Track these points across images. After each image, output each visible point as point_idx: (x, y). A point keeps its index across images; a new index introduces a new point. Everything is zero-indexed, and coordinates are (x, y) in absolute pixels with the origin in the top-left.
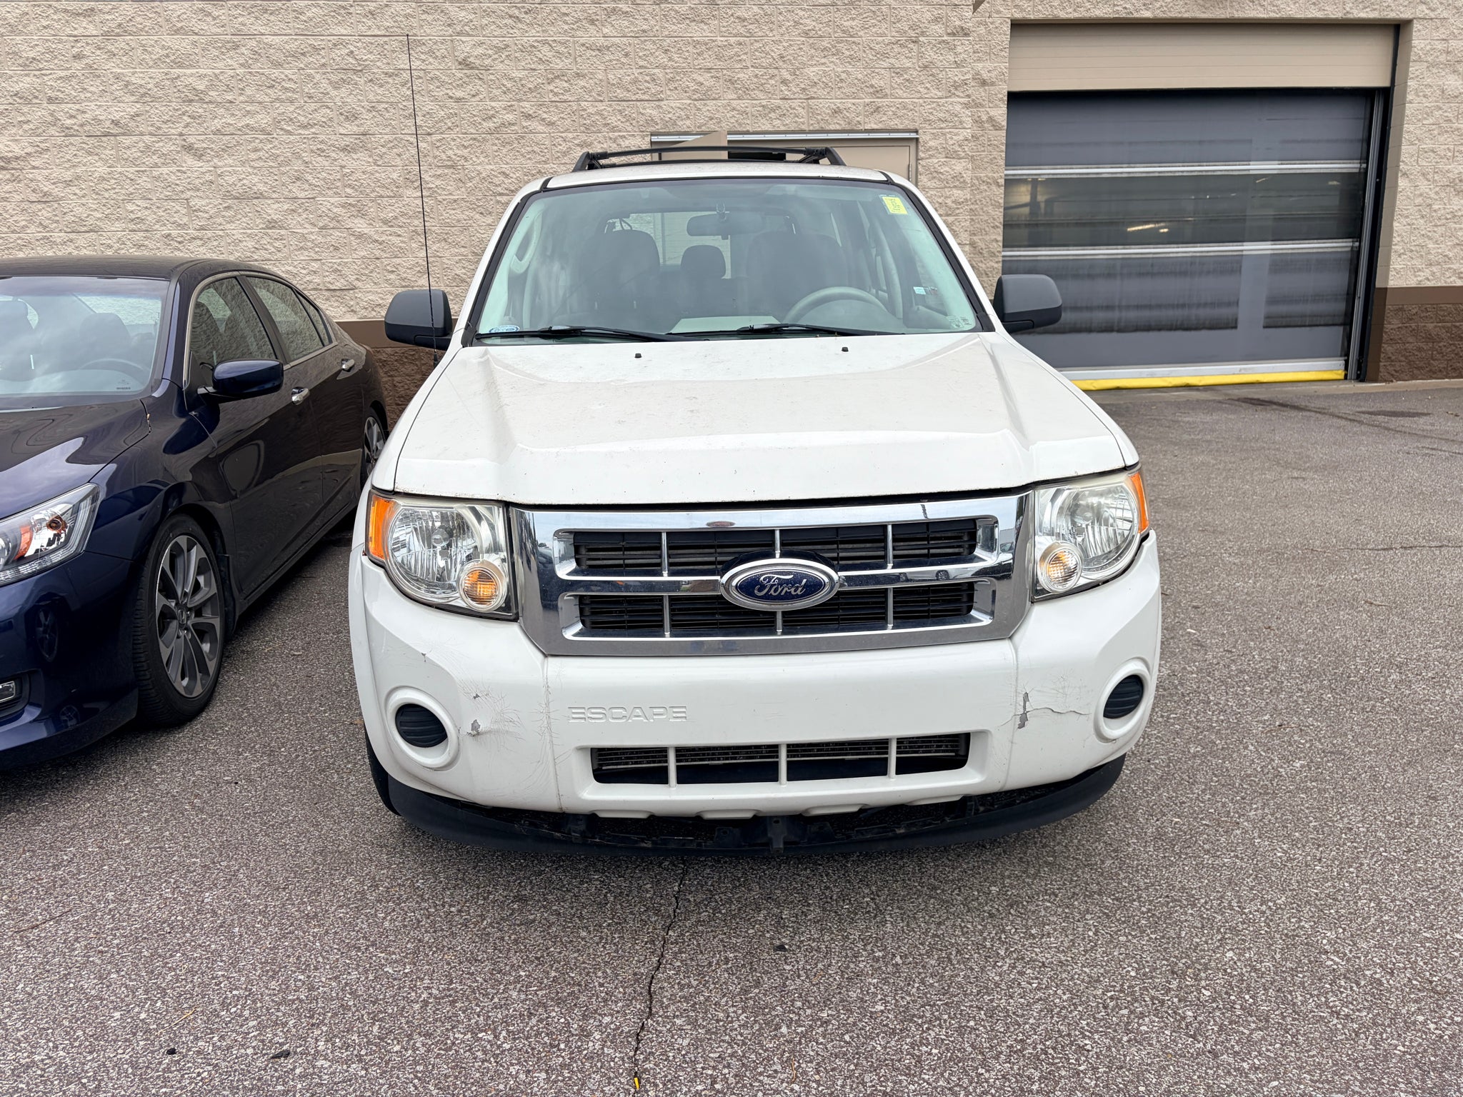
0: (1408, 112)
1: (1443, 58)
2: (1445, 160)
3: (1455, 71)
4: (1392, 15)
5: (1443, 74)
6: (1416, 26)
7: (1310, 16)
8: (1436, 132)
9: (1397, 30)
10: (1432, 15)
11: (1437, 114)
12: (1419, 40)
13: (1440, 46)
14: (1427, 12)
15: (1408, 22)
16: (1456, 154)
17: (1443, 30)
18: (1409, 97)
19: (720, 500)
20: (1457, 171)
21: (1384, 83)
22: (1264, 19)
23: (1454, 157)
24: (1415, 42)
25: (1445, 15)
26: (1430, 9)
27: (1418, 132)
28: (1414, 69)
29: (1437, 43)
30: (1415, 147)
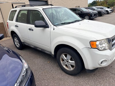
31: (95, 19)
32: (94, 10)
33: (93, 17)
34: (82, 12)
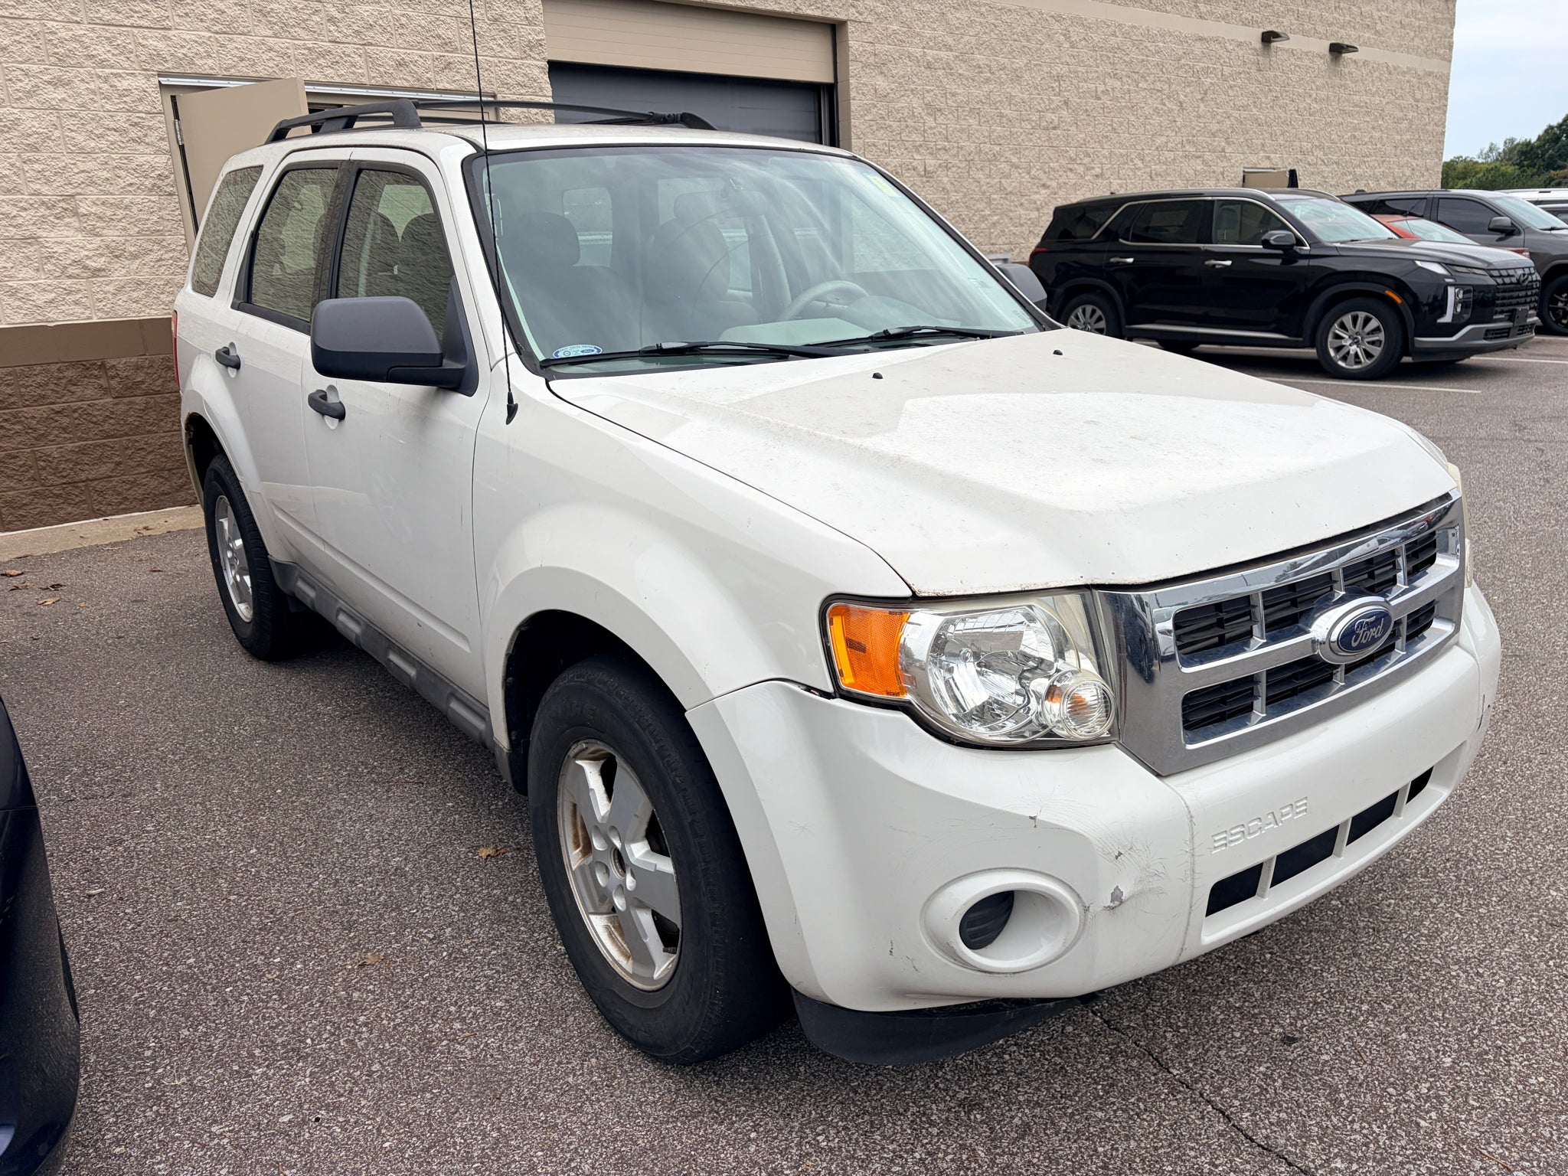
0: (852, 108)
1: (872, 60)
2: (883, 154)
3: (882, 73)
4: (831, 15)
5: (874, 74)
6: (850, 27)
7: (769, 8)
8: (875, 128)
9: (834, 29)
10: (860, 18)
11: (874, 110)
12: (855, 41)
13: (869, 48)
14: (857, 15)
15: (843, 23)
16: (891, 149)
17: (869, 34)
18: (853, 94)
19: (1308, 542)
20: (893, 165)
21: (827, 78)
22: (731, 6)
23: (889, 151)
24: (851, 43)
25: (869, 19)
26: (858, 12)
27: (862, 127)
28: (854, 68)
29: (867, 45)
30: (861, 141)
31: (1475, 360)
32: (1507, 232)
33: (1451, 329)
34: (1289, 253)
